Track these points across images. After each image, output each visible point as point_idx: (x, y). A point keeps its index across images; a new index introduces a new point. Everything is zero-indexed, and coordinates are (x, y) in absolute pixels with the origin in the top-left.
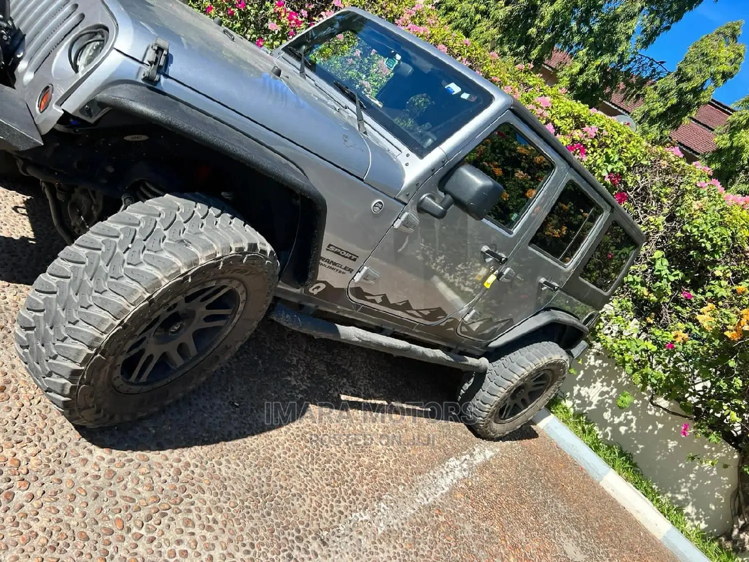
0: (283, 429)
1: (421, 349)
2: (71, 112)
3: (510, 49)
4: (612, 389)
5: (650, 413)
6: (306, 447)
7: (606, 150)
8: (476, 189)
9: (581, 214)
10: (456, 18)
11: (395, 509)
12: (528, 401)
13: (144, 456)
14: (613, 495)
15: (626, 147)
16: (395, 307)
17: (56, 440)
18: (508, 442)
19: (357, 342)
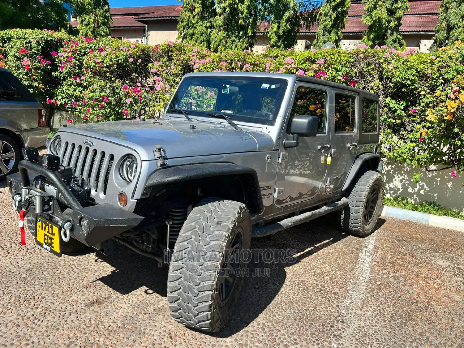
0: (284, 286)
1: (317, 211)
2: (139, 198)
3: (236, 37)
4: (404, 176)
5: (430, 176)
6: (300, 288)
7: (333, 66)
8: (306, 125)
9: (341, 103)
10: (198, 38)
11: (357, 291)
12: (373, 206)
13: (245, 331)
14: (439, 226)
15: (341, 59)
16: (296, 199)
17: (209, 345)
18: (376, 231)
19: (290, 225)
